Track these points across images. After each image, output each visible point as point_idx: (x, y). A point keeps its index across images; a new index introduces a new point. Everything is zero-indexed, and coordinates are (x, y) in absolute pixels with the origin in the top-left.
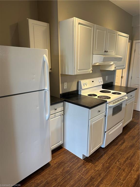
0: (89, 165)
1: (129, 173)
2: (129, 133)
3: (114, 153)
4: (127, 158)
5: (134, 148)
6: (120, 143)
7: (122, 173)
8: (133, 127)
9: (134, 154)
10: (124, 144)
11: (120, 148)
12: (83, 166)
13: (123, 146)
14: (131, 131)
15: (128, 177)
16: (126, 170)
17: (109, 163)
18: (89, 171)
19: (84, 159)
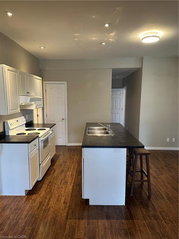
0: (34, 197)
1: (67, 187)
2: (56, 164)
3: (50, 181)
4: (62, 180)
5: (64, 172)
6: (52, 173)
7: (61, 190)
8: (58, 158)
9: (65, 176)
10: (56, 172)
11: (54, 176)
12: (29, 199)
13: (55, 174)
14: (57, 162)
15: (67, 190)
16: (64, 187)
17: (49, 188)
18: (35, 200)
19: (26, 195)
